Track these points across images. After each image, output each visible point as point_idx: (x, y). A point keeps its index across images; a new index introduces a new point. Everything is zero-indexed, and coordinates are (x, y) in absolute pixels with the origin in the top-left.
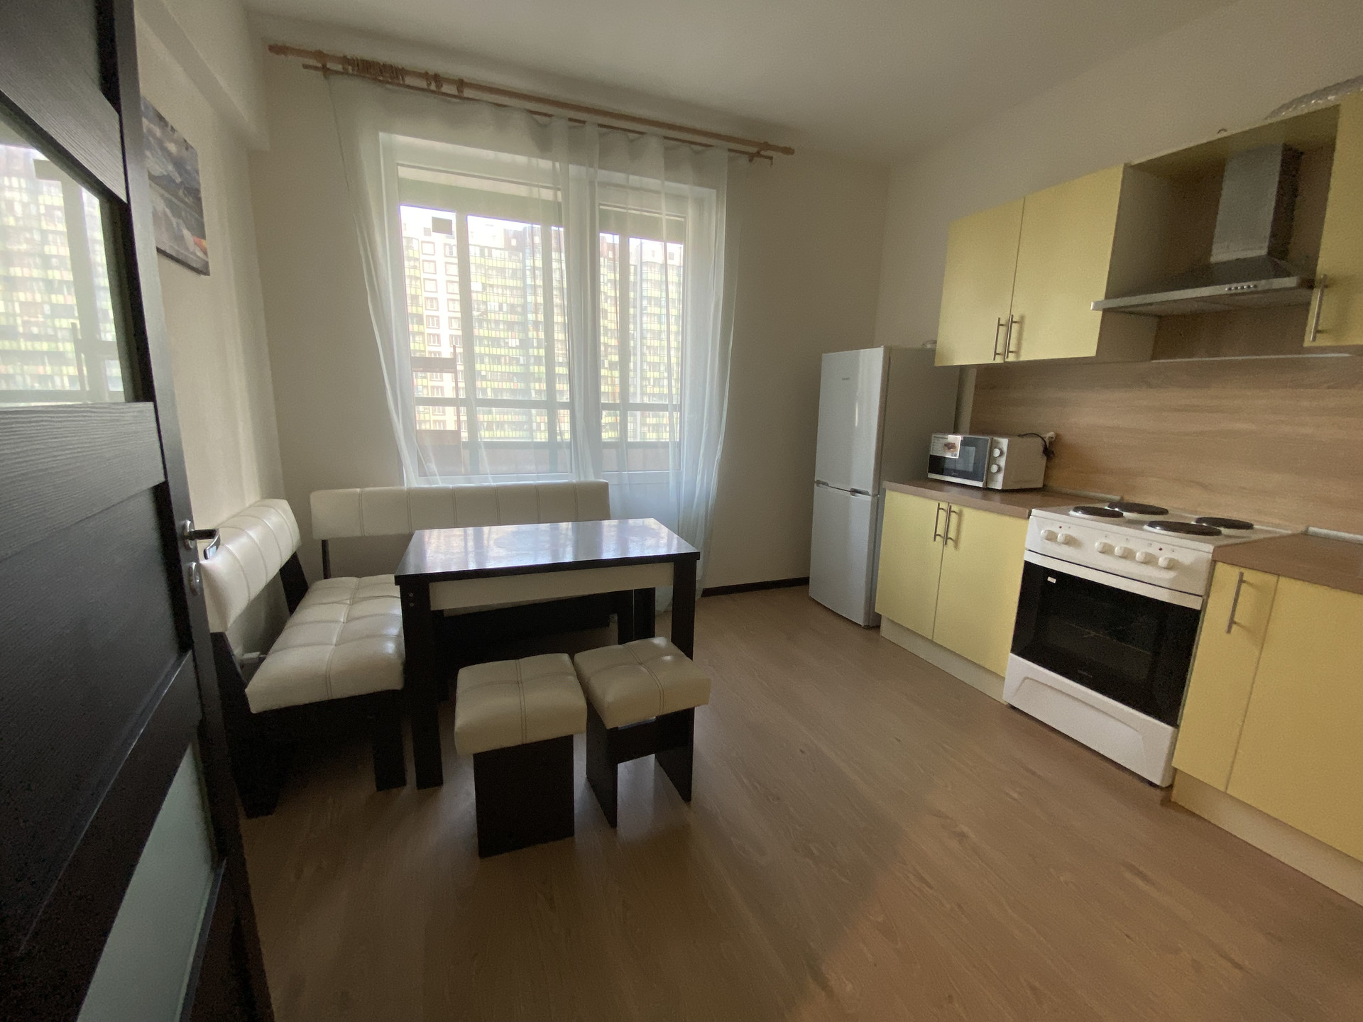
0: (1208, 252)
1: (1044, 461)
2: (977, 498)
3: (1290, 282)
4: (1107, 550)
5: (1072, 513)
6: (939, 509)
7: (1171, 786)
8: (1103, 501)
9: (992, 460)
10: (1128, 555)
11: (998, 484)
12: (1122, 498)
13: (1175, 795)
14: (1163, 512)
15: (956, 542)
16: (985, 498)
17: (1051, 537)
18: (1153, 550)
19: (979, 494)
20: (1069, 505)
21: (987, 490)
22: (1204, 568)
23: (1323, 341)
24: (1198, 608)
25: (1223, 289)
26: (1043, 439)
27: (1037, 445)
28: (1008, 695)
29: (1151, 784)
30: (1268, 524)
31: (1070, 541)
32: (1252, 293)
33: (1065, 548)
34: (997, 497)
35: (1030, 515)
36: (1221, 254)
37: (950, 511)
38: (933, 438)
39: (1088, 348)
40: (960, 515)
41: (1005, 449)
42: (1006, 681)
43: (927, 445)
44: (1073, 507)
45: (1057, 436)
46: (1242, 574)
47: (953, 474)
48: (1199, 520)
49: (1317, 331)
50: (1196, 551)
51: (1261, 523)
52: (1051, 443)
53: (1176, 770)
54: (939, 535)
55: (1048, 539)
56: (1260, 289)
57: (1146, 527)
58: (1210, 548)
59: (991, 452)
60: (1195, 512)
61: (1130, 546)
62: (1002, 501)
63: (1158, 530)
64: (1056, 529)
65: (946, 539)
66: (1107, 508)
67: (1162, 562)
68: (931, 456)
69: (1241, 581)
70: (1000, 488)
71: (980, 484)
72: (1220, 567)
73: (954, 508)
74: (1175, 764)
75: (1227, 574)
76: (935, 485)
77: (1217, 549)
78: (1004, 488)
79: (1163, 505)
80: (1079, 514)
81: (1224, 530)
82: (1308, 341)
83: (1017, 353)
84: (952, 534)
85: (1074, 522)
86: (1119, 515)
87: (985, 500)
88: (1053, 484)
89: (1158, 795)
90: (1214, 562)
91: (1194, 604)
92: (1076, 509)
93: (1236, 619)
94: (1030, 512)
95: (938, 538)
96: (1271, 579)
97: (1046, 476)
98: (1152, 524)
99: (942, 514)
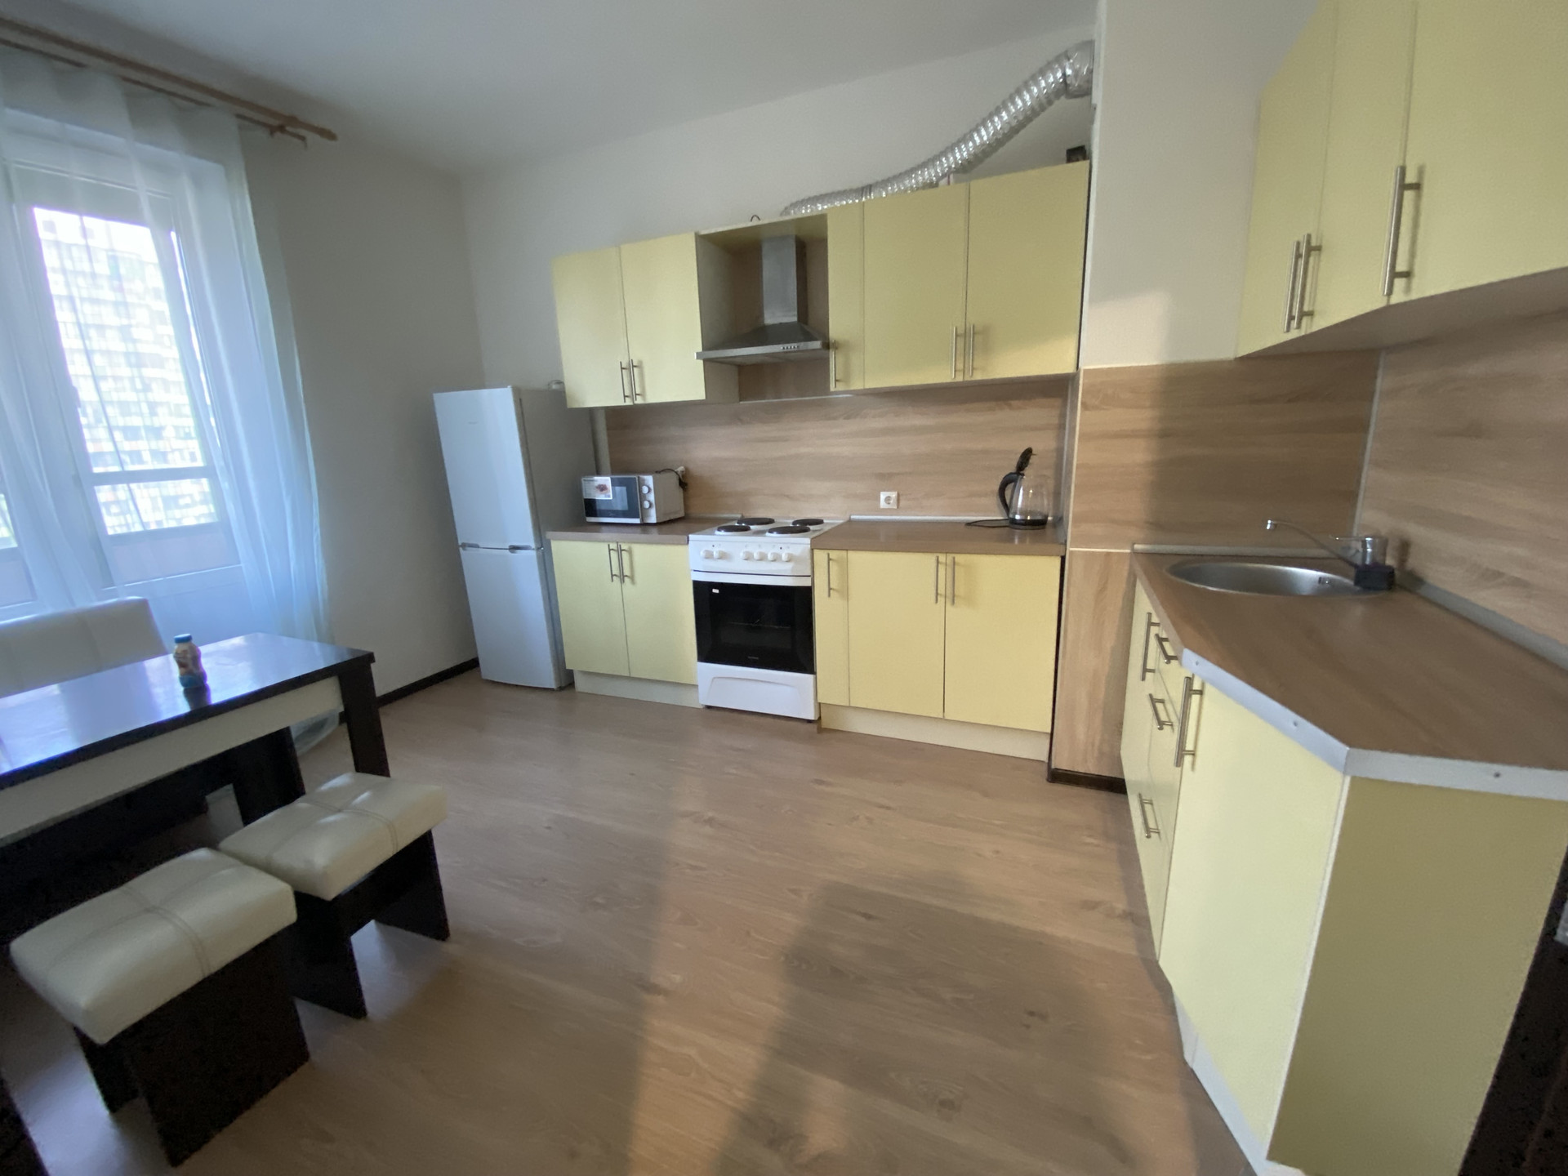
0: (761, 315)
1: (679, 493)
2: (637, 535)
3: (817, 344)
4: (748, 557)
5: (717, 533)
6: (610, 550)
7: (820, 718)
8: (733, 520)
9: (643, 497)
10: (763, 558)
11: (653, 518)
12: (743, 516)
13: (825, 724)
14: (770, 521)
15: (632, 578)
16: (644, 532)
17: (709, 556)
18: (777, 550)
19: (639, 530)
20: (714, 526)
21: (644, 525)
22: (808, 556)
23: (841, 387)
24: (810, 585)
25: (777, 348)
26: (676, 473)
27: (673, 480)
28: (705, 697)
29: (809, 721)
30: (832, 518)
31: (723, 556)
32: (795, 352)
33: (720, 561)
34: (654, 530)
35: (688, 541)
36: (771, 318)
37: (620, 551)
38: (583, 482)
39: (699, 393)
40: (630, 552)
41: (652, 486)
42: (700, 688)
43: (578, 490)
44: (716, 528)
45: (687, 469)
46: (829, 555)
47: (611, 514)
48: (794, 523)
49: (836, 381)
50: (800, 544)
51: (828, 518)
52: (683, 476)
53: (820, 704)
54: (615, 575)
55: (707, 558)
56: (801, 349)
57: (768, 534)
58: (807, 541)
59: (640, 491)
60: (789, 518)
61: (763, 550)
62: (660, 533)
63: (775, 534)
64: (710, 548)
65: (622, 577)
66: (737, 524)
67: (784, 557)
68: (586, 500)
69: (829, 560)
70: (655, 521)
71: (637, 521)
72: (816, 552)
73: (624, 546)
74: (819, 701)
75: (821, 556)
76: (597, 527)
77: (812, 539)
78: (660, 521)
79: (769, 516)
80: (722, 533)
81: (811, 527)
82: (832, 388)
83: (642, 395)
84: (627, 572)
85: (719, 541)
86: (746, 529)
87: (644, 533)
88: (695, 511)
89: (813, 728)
90: (812, 550)
91: (806, 582)
92: (719, 530)
93: (832, 586)
94: (688, 538)
95: (614, 578)
96: (844, 553)
97: (686, 507)
98: (771, 531)
99: (614, 555)
